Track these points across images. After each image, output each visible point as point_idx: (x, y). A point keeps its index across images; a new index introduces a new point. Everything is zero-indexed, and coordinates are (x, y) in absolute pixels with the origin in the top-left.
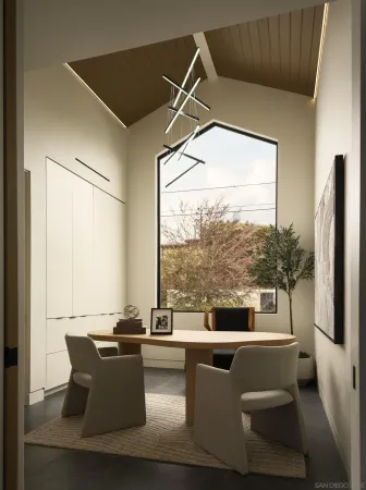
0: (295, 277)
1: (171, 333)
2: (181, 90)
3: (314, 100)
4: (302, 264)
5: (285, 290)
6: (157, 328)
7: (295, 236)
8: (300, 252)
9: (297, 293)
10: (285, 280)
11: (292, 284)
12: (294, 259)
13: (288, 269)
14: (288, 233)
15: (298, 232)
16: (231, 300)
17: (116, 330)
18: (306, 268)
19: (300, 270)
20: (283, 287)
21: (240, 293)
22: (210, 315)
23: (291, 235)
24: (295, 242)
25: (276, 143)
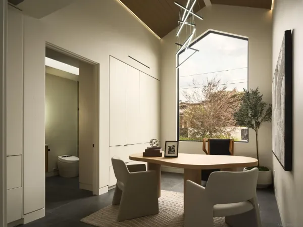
0: (260, 120)
1: (177, 157)
2: (186, 10)
3: (271, 11)
4: (264, 112)
5: (253, 128)
6: (169, 153)
7: (260, 95)
8: (263, 105)
9: (261, 130)
10: (253, 122)
11: (258, 124)
12: (259, 109)
13: (255, 116)
14: (255, 93)
15: (261, 92)
16: (223, 134)
17: (145, 154)
18: (267, 114)
19: (263, 116)
20: (252, 126)
21: (228, 129)
22: (207, 144)
23: (257, 94)
24: (260, 98)
25: (247, 39)
